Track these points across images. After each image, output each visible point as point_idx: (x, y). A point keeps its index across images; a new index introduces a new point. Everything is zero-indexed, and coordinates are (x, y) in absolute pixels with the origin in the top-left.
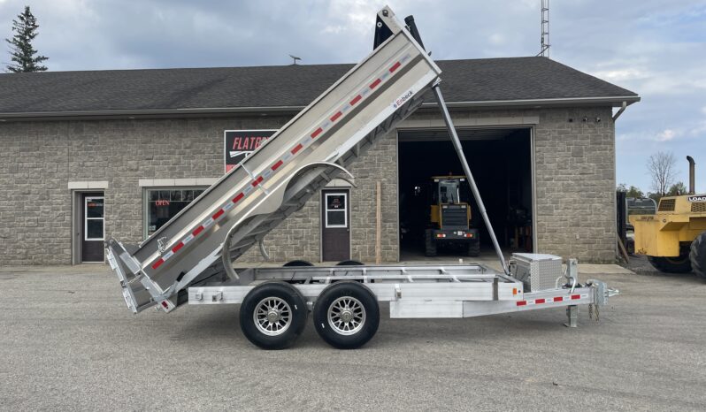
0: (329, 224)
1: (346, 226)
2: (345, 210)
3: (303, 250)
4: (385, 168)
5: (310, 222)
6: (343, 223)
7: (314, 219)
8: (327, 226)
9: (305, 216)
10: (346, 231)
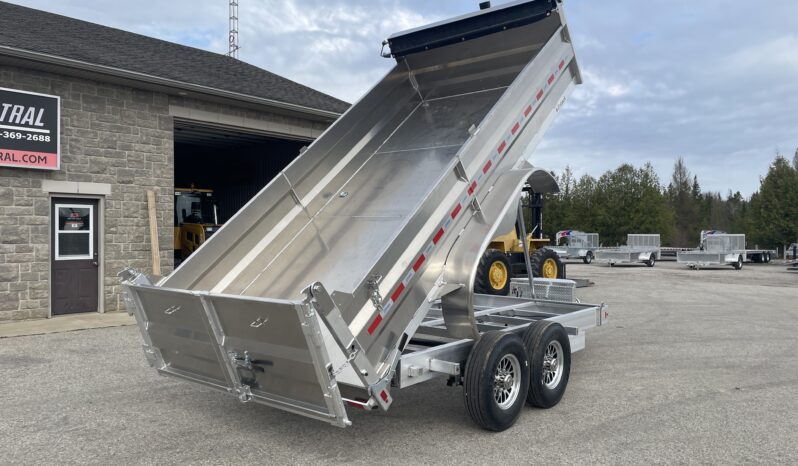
0: (61, 253)
1: (91, 256)
2: (91, 232)
3: (17, 300)
4: (158, 172)
5: (31, 251)
6: (87, 253)
7: (39, 246)
8: (58, 257)
9: (23, 241)
10: (93, 265)
